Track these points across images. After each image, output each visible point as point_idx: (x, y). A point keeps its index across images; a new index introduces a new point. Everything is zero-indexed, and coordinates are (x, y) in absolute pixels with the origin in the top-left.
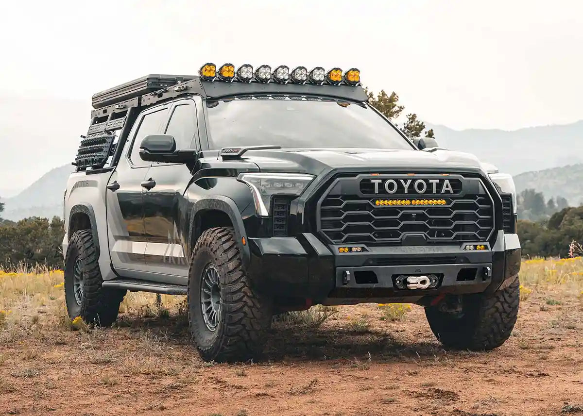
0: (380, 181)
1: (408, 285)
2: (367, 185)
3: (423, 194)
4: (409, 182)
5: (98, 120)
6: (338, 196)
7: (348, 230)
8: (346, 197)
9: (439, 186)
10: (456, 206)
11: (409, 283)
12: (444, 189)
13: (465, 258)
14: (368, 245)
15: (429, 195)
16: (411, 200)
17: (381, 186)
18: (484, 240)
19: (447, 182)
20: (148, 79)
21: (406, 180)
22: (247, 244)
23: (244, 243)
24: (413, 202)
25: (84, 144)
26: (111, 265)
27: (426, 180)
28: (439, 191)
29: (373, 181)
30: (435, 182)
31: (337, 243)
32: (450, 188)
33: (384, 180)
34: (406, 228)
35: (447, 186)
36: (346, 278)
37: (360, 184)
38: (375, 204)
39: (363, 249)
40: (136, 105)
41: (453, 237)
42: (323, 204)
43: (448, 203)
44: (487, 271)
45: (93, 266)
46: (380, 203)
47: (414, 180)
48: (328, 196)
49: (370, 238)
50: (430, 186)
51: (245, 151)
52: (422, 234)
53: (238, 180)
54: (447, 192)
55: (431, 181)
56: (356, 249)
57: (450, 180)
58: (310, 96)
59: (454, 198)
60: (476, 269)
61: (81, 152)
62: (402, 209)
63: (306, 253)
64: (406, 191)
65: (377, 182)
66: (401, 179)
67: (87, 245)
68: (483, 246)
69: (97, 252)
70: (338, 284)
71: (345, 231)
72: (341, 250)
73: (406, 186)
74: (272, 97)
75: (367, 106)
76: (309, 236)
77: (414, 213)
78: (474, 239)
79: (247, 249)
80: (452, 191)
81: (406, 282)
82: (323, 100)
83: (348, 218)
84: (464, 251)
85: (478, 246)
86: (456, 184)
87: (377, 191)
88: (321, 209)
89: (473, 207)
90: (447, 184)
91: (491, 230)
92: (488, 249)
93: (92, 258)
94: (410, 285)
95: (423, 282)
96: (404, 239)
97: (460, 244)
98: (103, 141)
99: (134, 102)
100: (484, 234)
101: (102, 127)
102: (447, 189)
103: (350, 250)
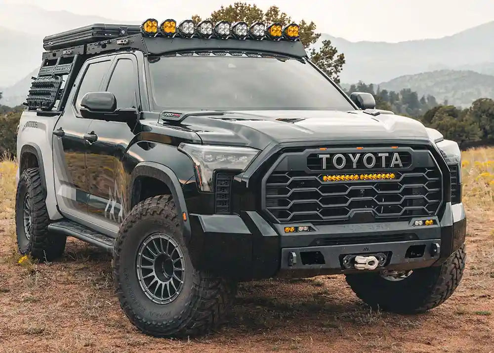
0: (328, 156)
1: (355, 265)
2: (314, 160)
3: (373, 168)
4: (358, 156)
5: (48, 62)
6: (284, 172)
7: (295, 208)
8: (292, 174)
9: (389, 159)
10: (406, 180)
11: (357, 263)
12: (393, 162)
13: (414, 234)
14: (315, 224)
15: (377, 169)
16: (359, 175)
17: (329, 161)
18: (433, 215)
19: (396, 155)
20: (93, 28)
21: (354, 155)
22: (188, 220)
23: (185, 218)
24: (362, 176)
25: (35, 85)
26: (57, 206)
27: (375, 154)
28: (388, 165)
29: (320, 156)
30: (384, 155)
31: (283, 222)
32: (399, 162)
33: (332, 155)
34: (354, 205)
35: (397, 160)
36: (292, 260)
37: (308, 159)
38: (323, 181)
39: (310, 228)
40: (82, 53)
41: (402, 212)
42: (268, 181)
43: (398, 176)
44: (436, 248)
45: (40, 206)
46: (328, 179)
47: (363, 154)
48: (274, 172)
49: (316, 216)
50: (379, 159)
51: (186, 116)
52: (369, 210)
53: (179, 150)
54: (397, 166)
55: (380, 155)
56: (303, 227)
57: (400, 153)
58: (251, 52)
59: (403, 173)
60: (425, 246)
61: (32, 93)
62: (350, 185)
63: (249, 233)
64: (355, 166)
65: (324, 157)
66: (350, 153)
67: (36, 184)
68: (431, 221)
69: (44, 193)
70: (284, 265)
71: (291, 210)
72: (286, 230)
73: (355, 160)
74: (214, 53)
75: (306, 61)
76: (252, 215)
77: (362, 188)
78: (423, 213)
79: (187, 225)
80: (401, 165)
81: (353, 262)
82: (263, 56)
83: (295, 196)
84: (413, 228)
85: (427, 221)
86: (405, 157)
87: (324, 167)
88: (267, 186)
89: (422, 180)
90: (396, 158)
91: (438, 203)
92: (437, 224)
93: (40, 197)
94: (358, 265)
95: (371, 263)
96: (352, 216)
97: (409, 220)
98: (51, 85)
99: (80, 50)
100: (432, 207)
101: (52, 70)
102: (396, 162)
103: (296, 229)
